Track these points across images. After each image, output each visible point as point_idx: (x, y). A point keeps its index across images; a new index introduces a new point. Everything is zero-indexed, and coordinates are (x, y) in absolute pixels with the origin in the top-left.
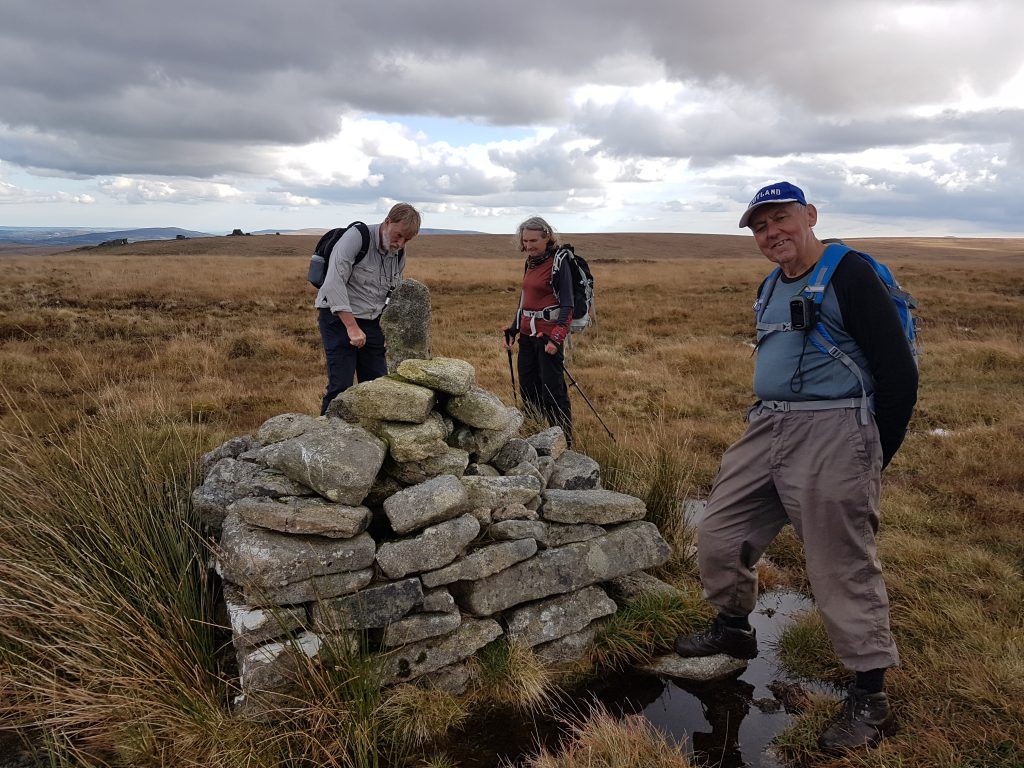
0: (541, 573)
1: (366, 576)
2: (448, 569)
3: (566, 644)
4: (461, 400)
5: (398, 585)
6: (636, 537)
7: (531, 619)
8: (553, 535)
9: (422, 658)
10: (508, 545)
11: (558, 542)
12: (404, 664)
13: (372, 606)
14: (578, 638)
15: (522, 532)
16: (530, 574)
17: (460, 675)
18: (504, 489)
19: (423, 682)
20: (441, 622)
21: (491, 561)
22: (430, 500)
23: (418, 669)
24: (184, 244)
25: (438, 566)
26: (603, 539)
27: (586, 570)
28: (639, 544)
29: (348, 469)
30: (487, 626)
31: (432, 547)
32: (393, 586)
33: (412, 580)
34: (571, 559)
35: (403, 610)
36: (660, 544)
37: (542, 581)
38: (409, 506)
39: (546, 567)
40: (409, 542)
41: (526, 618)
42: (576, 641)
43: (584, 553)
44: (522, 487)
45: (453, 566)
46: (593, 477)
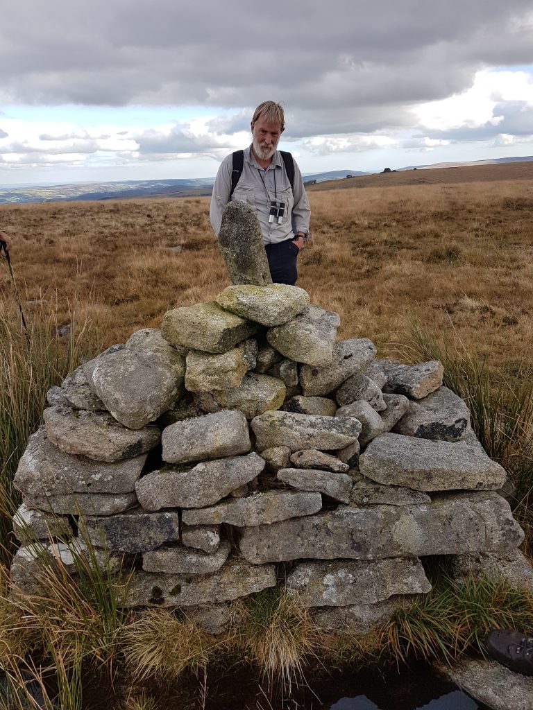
0: (328, 532)
1: (121, 502)
2: (212, 510)
3: (353, 614)
4: (279, 331)
5: (153, 517)
6: (472, 514)
7: (311, 579)
8: (358, 492)
9: (177, 590)
10: (289, 496)
11: (365, 500)
12: (157, 592)
13: (126, 532)
14: (368, 610)
15: (309, 484)
16: (314, 531)
17: (219, 617)
18: (311, 431)
19: (179, 613)
20: (198, 561)
21: (263, 510)
22: (203, 436)
23: (171, 601)
24: (353, 181)
25: (197, 505)
26: (423, 509)
27: (391, 541)
28: (475, 523)
29: (117, 395)
30: (257, 575)
31: (195, 484)
32: (148, 518)
33: (168, 515)
34: (371, 524)
35: (156, 543)
36: (507, 527)
37: (329, 542)
38: (182, 438)
39: (336, 528)
40: (173, 475)
41: (306, 575)
42: (364, 614)
43: (390, 520)
44: (334, 431)
45: (218, 508)
46: (458, 426)
